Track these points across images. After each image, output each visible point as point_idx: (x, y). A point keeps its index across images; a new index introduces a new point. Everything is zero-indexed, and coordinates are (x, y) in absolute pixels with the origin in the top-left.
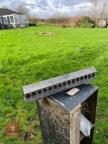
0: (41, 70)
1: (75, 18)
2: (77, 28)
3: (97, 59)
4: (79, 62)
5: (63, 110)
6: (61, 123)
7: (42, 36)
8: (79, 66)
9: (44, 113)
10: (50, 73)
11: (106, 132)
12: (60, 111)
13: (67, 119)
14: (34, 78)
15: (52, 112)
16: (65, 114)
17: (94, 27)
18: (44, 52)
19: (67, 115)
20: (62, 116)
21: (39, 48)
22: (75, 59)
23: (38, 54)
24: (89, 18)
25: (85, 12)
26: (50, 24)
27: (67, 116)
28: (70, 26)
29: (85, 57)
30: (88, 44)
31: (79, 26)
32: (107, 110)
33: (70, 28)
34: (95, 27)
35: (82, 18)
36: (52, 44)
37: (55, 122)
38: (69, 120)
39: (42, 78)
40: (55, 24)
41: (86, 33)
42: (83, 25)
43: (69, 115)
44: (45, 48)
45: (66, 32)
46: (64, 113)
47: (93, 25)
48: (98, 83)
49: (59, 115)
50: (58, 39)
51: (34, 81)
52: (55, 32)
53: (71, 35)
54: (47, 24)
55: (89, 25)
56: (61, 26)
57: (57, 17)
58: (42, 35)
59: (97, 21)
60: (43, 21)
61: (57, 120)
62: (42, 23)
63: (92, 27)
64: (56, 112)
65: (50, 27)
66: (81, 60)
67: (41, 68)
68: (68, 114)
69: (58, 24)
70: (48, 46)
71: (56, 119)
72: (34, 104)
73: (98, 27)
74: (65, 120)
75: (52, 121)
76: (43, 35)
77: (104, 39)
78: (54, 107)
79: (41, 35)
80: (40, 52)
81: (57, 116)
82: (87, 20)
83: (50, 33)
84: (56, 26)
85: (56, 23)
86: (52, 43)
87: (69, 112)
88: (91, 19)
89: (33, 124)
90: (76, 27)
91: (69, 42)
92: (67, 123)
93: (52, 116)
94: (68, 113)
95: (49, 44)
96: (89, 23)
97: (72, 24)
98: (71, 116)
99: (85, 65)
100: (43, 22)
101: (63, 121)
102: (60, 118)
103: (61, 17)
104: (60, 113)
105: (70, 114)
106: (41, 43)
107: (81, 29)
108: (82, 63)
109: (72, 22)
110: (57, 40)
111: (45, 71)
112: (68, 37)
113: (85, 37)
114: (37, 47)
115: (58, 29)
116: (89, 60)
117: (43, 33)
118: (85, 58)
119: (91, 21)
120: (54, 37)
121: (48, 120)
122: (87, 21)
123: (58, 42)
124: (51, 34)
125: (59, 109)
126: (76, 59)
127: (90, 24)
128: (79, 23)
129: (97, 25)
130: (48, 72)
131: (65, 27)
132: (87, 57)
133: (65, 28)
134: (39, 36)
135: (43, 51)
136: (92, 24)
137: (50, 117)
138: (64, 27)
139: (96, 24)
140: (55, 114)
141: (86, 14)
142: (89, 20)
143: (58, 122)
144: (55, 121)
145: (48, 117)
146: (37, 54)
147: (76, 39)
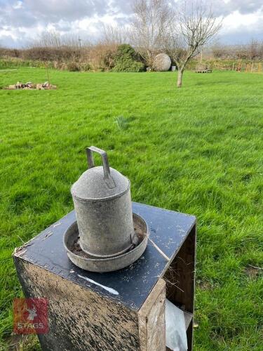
0: (28, 184)
1: (100, 47)
2: (107, 72)
3: (164, 144)
4: (125, 155)
5: (115, 309)
6: (112, 345)
7: (18, 94)
8: (127, 163)
9: (54, 323)
10: (54, 189)
11: (214, 319)
12: (104, 311)
13: (130, 334)
14: (8, 210)
15: (80, 316)
16: (124, 320)
17: (144, 70)
18: (30, 134)
19: (130, 323)
20: (113, 327)
21: (12, 124)
22: (112, 148)
23: (10, 140)
24: (130, 48)
25: (120, 35)
26: (37, 61)
27: (128, 326)
28: (89, 68)
29: (136, 141)
30: (138, 108)
31: (112, 67)
32: (206, 263)
33: (89, 73)
34: (147, 69)
35: (116, 49)
36: (48, 114)
37: (92, 342)
38: (138, 334)
39: (31, 207)
40: (49, 62)
41: (129, 84)
42: (119, 65)
43: (135, 320)
44: (31, 123)
45: (82, 83)
46: (117, 316)
47: (141, 65)
48: (177, 200)
49: (103, 325)
50: (64, 100)
51: (7, 218)
52: (54, 81)
53: (94, 89)
54: (28, 61)
55: (133, 66)
56: (66, 67)
57: (52, 46)
58: (18, 90)
59: (149, 55)
60: (16, 53)
61: (97, 338)
62: (15, 60)
63: (141, 71)
64: (91, 315)
65: (38, 70)
66: (128, 147)
67: (26, 179)
68: (131, 319)
69: (59, 63)
70: (38, 119)
71: (92, 335)
72: (15, 288)
73: (153, 70)
74: (123, 338)
75: (80, 341)
76: (21, 90)
77: (171, 96)
78: (83, 304)
79: (14, 91)
80: (18, 137)
81: (96, 327)
82: (127, 52)
83: (39, 86)
84: (53, 67)
85: (51, 60)
86: (49, 110)
87: (135, 313)
88: (136, 51)
89: (21, 346)
90: (103, 70)
91: (91, 105)
92: (132, 344)
93: (80, 327)
94: (133, 315)
95: (42, 114)
96: (133, 60)
97: (93, 62)
98: (142, 323)
99: (139, 160)
100: (17, 56)
101: (118, 338)
102: (105, 331)
103: (63, 46)
104: (107, 318)
105: (140, 319)
106: (18, 112)
107: (116, 73)
108: (131, 156)
109: (92, 58)
110: (60, 103)
111: (37, 186)
112: (89, 95)
113: (128, 93)
114: (7, 124)
115: (59, 74)
116: (146, 147)
117: (18, 84)
118: (136, 143)
119: (136, 56)
120: (50, 95)
121: (69, 341)
122: (127, 55)
123: (64, 106)
124: (42, 88)
125: (100, 306)
126: (116, 147)
127: (135, 62)
128: (111, 61)
129: (151, 66)
130: (46, 187)
131: (77, 69)
132: (140, 140)
133: (76, 73)
134: (9, 94)
135: (26, 132)
136: (139, 63)
137: (74, 333)
138: (74, 71)
139: (150, 63)
140: (90, 320)
141: (123, 39)
142: (131, 54)
143: (103, 344)
144: (90, 342)
145: (68, 332)
146: (10, 143)
147: (108, 97)
